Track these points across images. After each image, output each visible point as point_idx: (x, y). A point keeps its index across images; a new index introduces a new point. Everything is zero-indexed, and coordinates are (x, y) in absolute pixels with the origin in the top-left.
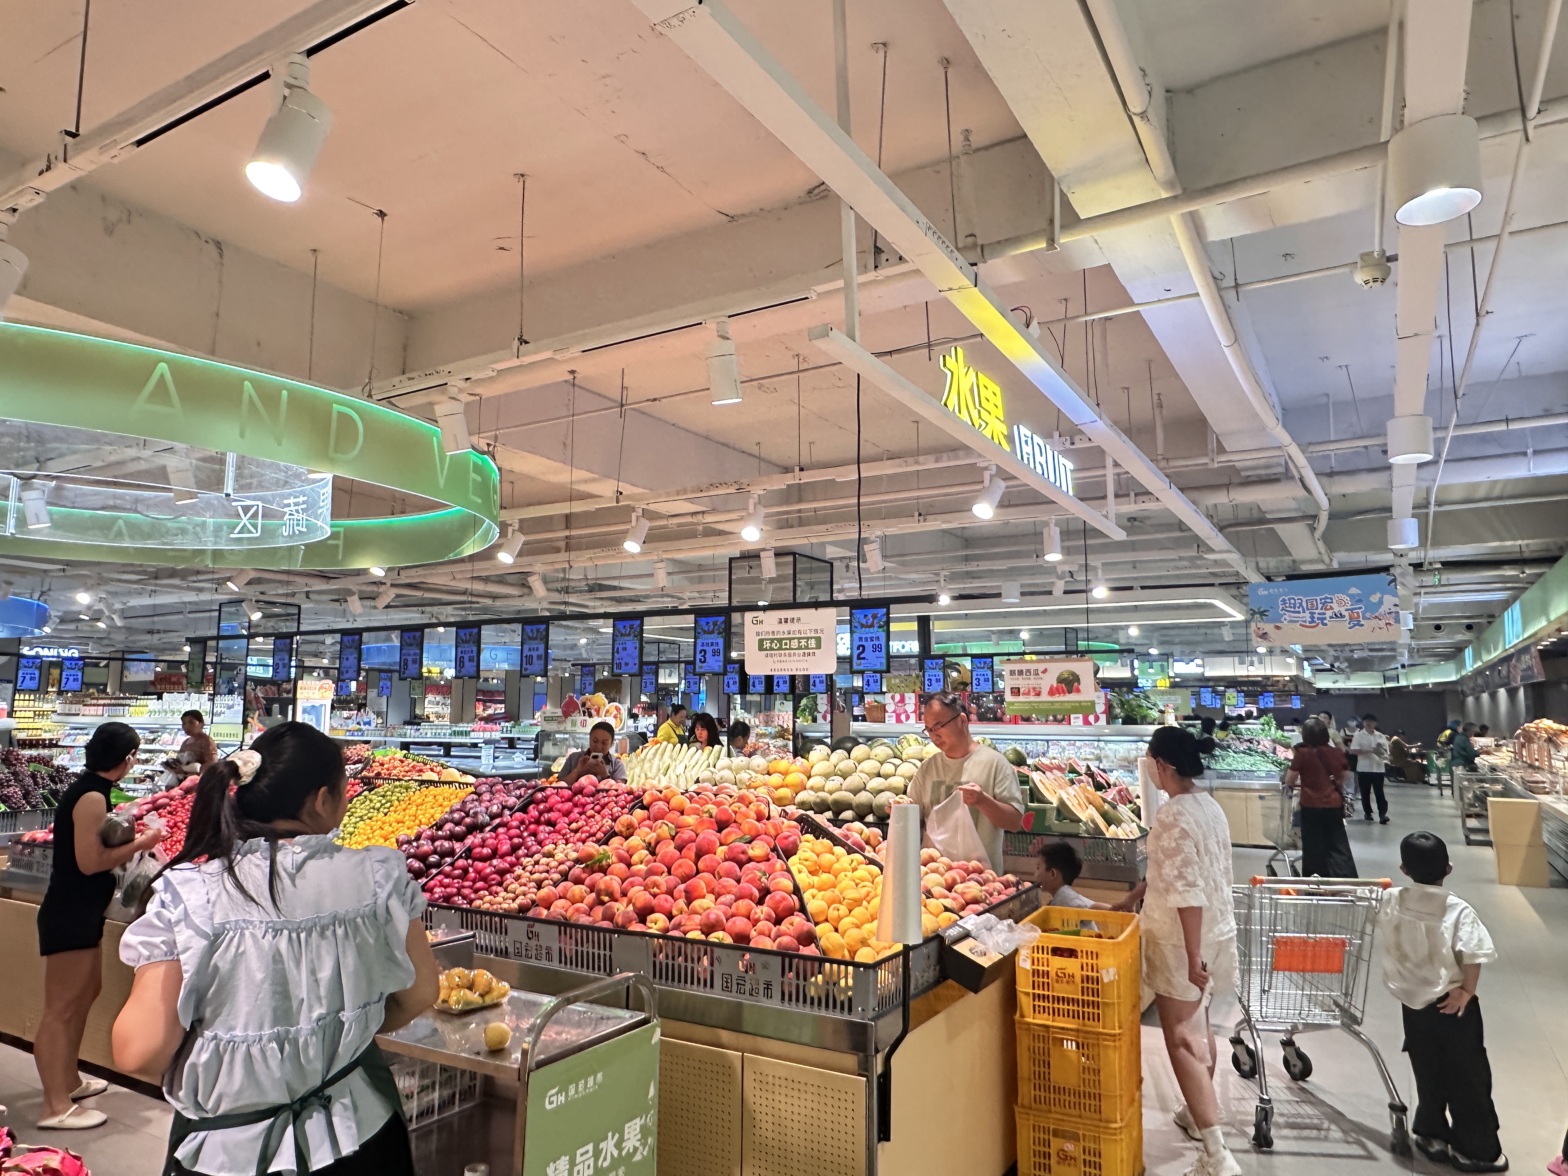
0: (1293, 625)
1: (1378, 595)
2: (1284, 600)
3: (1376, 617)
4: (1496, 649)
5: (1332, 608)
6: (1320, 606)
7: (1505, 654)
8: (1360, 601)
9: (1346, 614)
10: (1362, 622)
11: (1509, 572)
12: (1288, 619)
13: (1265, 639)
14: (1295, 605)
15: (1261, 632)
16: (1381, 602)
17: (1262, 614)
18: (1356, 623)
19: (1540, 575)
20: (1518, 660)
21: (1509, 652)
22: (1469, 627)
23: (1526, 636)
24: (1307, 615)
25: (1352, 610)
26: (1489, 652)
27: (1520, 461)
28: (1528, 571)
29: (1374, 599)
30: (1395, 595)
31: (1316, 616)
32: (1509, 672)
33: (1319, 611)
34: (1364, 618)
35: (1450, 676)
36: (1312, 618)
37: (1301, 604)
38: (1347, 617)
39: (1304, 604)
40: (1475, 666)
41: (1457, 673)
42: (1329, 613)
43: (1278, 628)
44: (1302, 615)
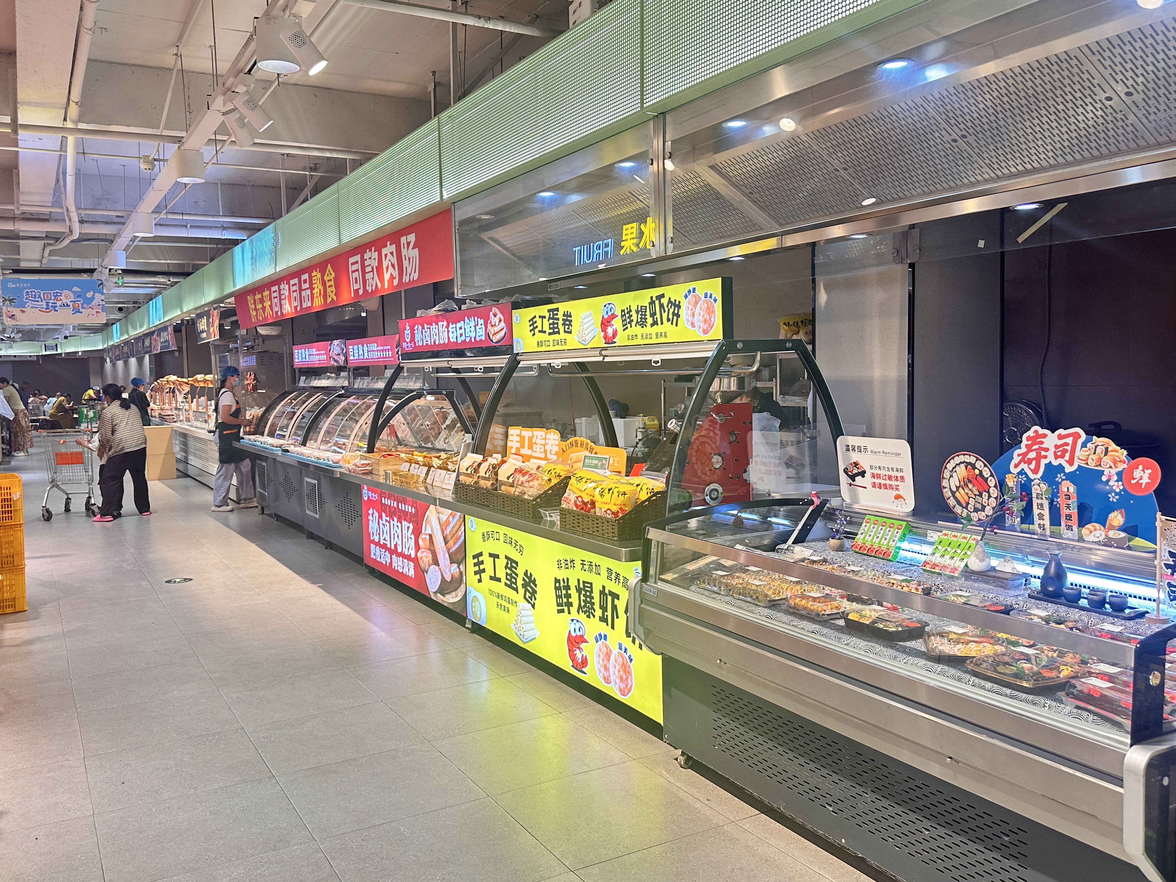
0: (33, 310)
1: (92, 293)
2: (27, 292)
3: (90, 307)
4: (141, 327)
5: (61, 300)
6: (53, 298)
7: (148, 331)
8: (79, 296)
9: (71, 304)
10: (81, 310)
11: (161, 279)
12: (31, 306)
13: (14, 319)
14: (35, 295)
15: (10, 314)
16: (93, 298)
17: (11, 301)
18: (77, 311)
19: (177, 282)
20: (159, 335)
21: (151, 330)
22: (120, 309)
23: (165, 320)
24: (44, 303)
25: (75, 302)
26: (135, 328)
27: (184, 229)
28: (172, 280)
29: (89, 295)
30: (102, 293)
31: (50, 304)
32: (151, 343)
33: (52, 301)
34: (83, 308)
35: (98, 346)
36: (47, 305)
37: (40, 296)
38: (71, 306)
39: (42, 296)
40: (122, 339)
41: (104, 343)
42: (59, 303)
43: (23, 311)
44: (40, 303)
